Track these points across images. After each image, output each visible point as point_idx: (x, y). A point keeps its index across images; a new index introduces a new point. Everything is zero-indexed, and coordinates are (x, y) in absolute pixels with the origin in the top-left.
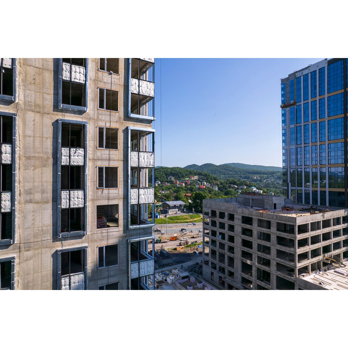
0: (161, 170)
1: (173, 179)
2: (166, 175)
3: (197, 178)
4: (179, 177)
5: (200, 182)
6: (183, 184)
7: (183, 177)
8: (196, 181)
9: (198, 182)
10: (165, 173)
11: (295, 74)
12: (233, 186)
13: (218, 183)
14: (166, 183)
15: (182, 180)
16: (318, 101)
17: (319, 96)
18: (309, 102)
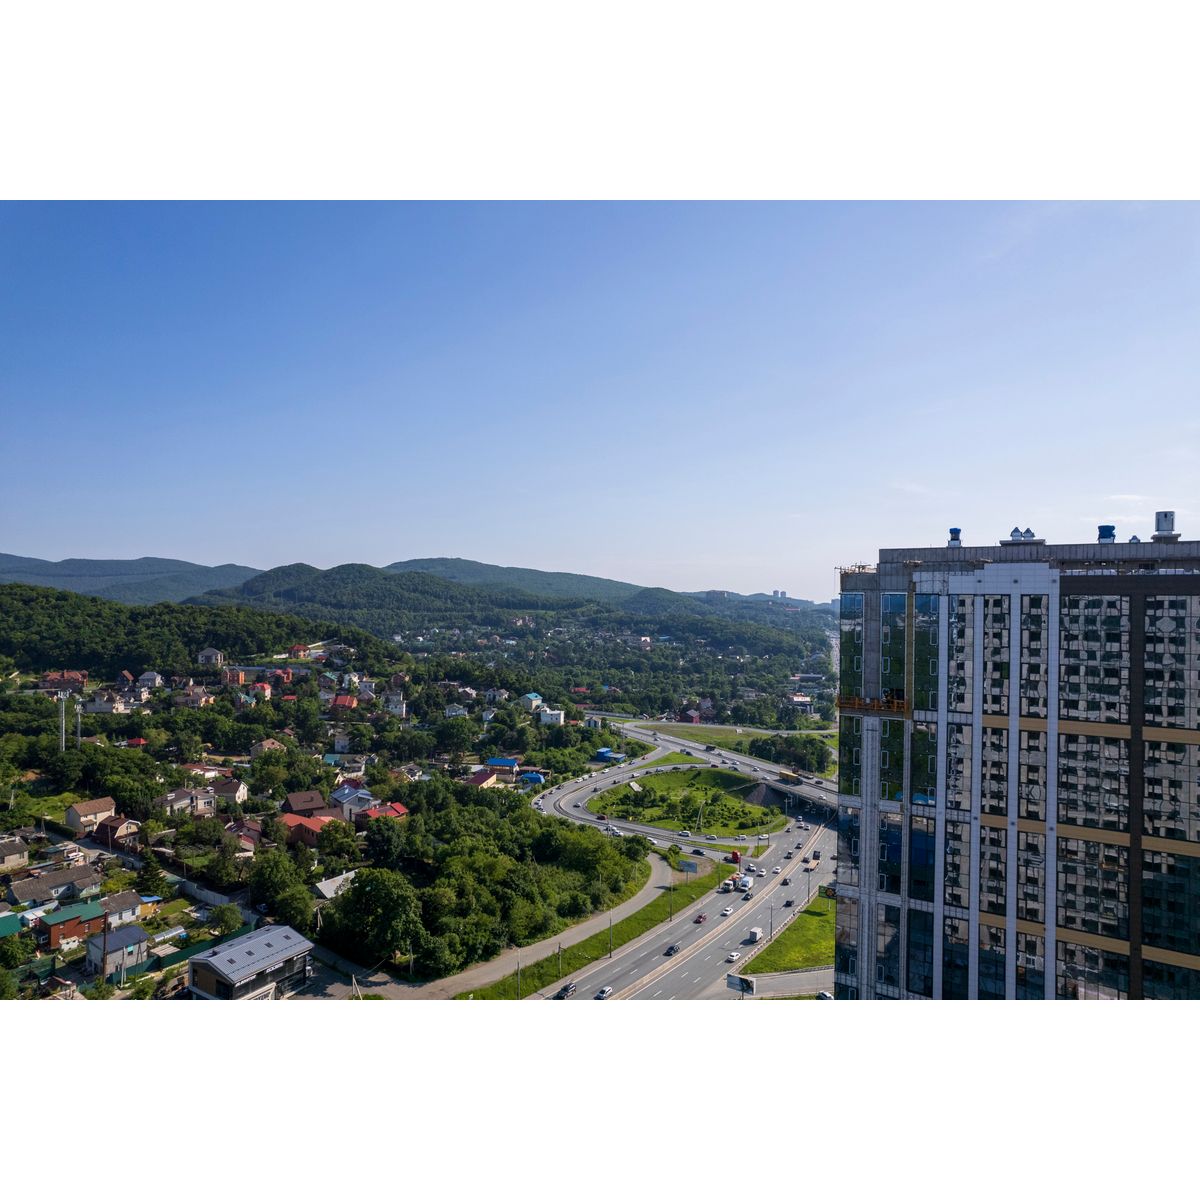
0: (166, 618)
1: (219, 660)
2: (189, 641)
3: (320, 652)
4: (246, 650)
5: (336, 670)
6: (266, 686)
7: (261, 648)
8: (319, 667)
9: (328, 674)
10: (185, 634)
11: (911, 575)
12: (460, 690)
13: (407, 679)
14: (191, 683)
15: (258, 665)
16: (1014, 736)
17: (1021, 716)
18: (971, 725)
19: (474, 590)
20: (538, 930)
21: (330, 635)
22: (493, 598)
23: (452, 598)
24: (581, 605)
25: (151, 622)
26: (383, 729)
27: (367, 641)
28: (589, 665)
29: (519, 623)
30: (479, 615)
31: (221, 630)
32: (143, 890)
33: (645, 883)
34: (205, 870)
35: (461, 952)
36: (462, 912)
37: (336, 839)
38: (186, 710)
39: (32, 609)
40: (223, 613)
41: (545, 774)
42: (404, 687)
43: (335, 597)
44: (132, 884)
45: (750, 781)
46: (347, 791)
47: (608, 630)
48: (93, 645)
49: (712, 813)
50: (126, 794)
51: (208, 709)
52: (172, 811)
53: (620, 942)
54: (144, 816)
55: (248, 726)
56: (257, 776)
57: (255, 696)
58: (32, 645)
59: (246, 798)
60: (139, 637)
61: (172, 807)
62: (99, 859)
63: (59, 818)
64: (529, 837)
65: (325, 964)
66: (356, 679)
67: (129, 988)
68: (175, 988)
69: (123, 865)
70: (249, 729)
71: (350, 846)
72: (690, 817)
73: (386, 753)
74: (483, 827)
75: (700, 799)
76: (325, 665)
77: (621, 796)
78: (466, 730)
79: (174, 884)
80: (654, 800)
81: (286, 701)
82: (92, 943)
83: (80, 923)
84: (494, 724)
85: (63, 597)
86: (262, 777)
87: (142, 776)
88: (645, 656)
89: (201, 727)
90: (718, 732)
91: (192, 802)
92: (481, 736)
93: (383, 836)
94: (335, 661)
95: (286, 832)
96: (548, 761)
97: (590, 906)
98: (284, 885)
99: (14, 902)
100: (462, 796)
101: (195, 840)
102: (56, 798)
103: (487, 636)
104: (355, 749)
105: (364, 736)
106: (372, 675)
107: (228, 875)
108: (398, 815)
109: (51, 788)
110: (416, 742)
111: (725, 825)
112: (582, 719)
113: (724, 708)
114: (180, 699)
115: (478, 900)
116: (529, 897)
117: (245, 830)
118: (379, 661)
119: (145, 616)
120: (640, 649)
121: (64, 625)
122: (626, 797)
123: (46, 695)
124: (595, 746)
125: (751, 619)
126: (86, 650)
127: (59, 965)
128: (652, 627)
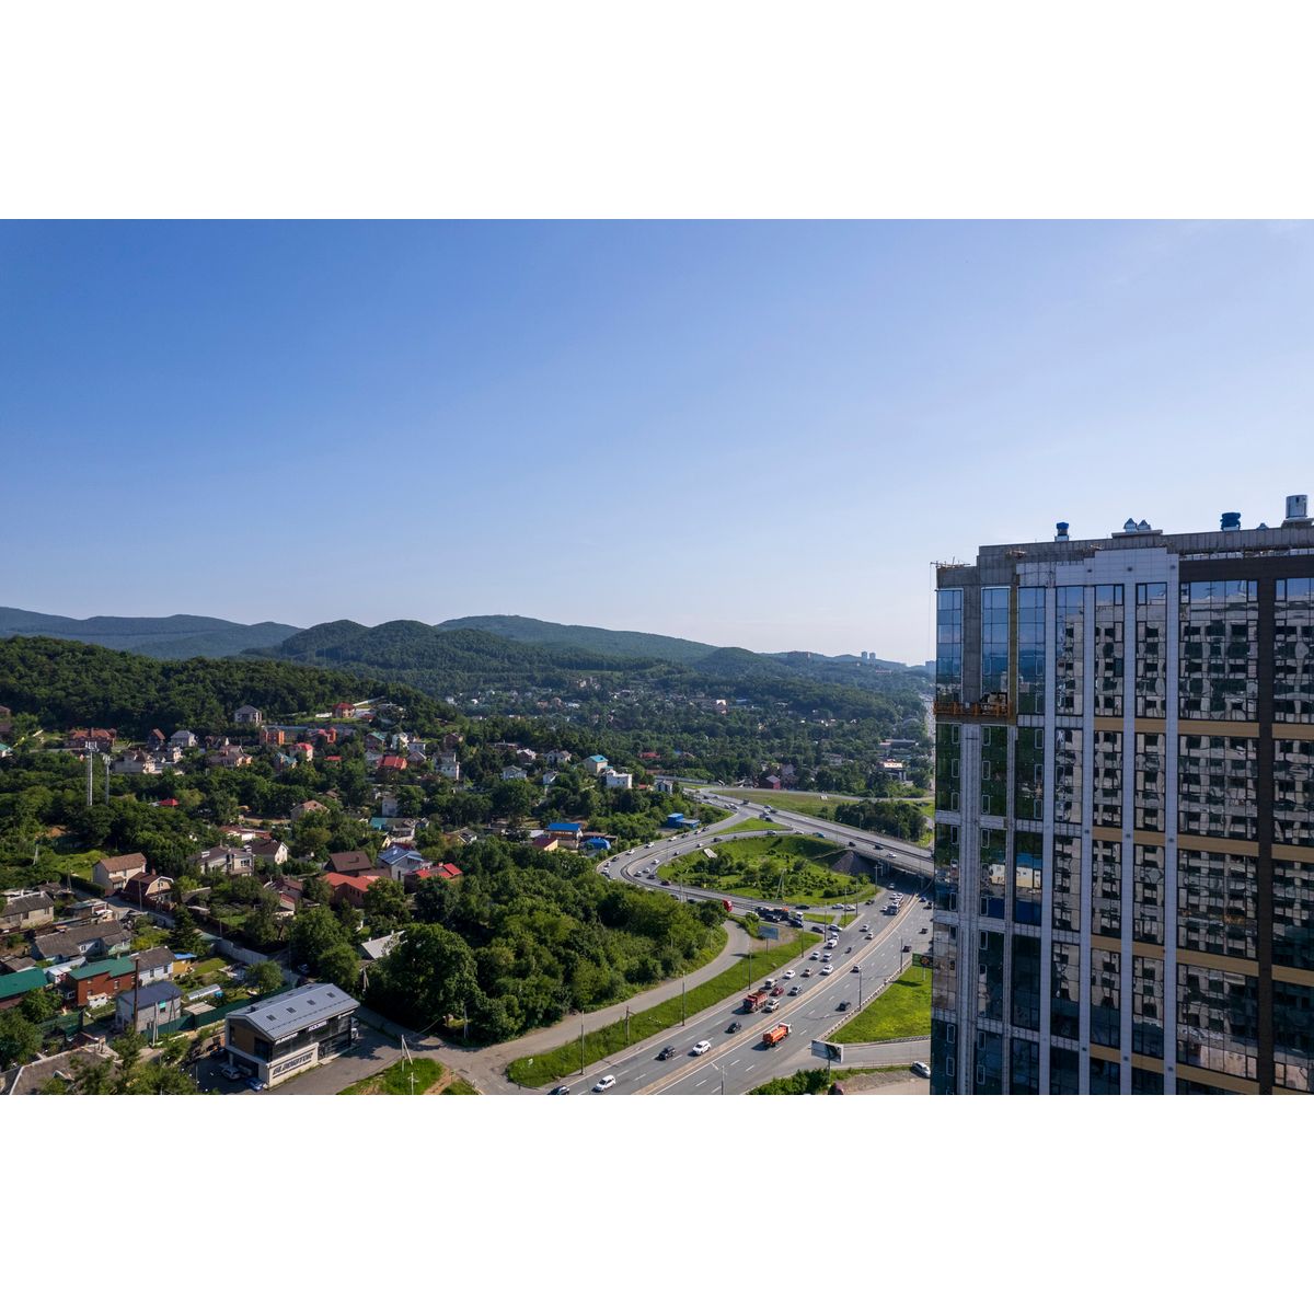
0: (201, 673)
1: (257, 718)
2: (225, 698)
3: (366, 711)
4: (286, 709)
5: (383, 730)
6: (308, 746)
7: (303, 706)
8: (366, 726)
9: (375, 734)
10: (220, 691)
11: (1014, 567)
12: (519, 752)
13: (461, 739)
14: (227, 743)
15: (299, 725)
16: (1129, 739)
17: (1136, 716)
18: (1082, 729)
19: (533, 648)
20: (604, 995)
21: (377, 693)
22: (554, 658)
23: (509, 657)
24: (651, 665)
25: (184, 677)
26: (435, 791)
27: (418, 700)
28: (659, 729)
29: (583, 685)
30: (538, 676)
31: (260, 686)
32: (176, 947)
33: (721, 950)
34: (241, 929)
35: (519, 1016)
36: (522, 973)
37: (384, 898)
38: (222, 770)
39: (56, 663)
40: (262, 669)
41: (611, 840)
42: (457, 748)
43: (382, 655)
44: (164, 941)
45: (836, 848)
46: (395, 852)
47: (680, 693)
48: (123, 702)
49: (794, 881)
50: (158, 852)
51: (244, 769)
52: (207, 869)
53: (693, 1009)
54: (177, 874)
55: (288, 787)
56: (298, 837)
57: (296, 756)
58: (58, 702)
59: (286, 859)
60: (172, 694)
61: (206, 865)
62: (129, 916)
63: (87, 875)
64: (595, 899)
65: (371, 1026)
66: (405, 740)
67: (162, 1046)
68: (210, 1048)
69: (154, 923)
70: (290, 790)
71: (399, 906)
72: (770, 886)
73: (437, 817)
74: (544, 889)
75: (781, 866)
76: (371, 725)
77: (694, 863)
78: (525, 794)
79: (210, 942)
80: (731, 868)
81: (330, 761)
82: (123, 999)
83: (110, 978)
84: (554, 788)
85: (90, 651)
86: (303, 839)
87: (174, 833)
88: (721, 720)
89: (238, 788)
90: (801, 799)
91: (228, 860)
92: (541, 801)
93: (435, 893)
94: (383, 721)
95: (329, 892)
96: (614, 825)
97: (660, 972)
98: (328, 944)
99: (39, 957)
100: (521, 859)
101: (232, 899)
102: (82, 856)
103: (548, 698)
104: (404, 812)
105: (414, 798)
106: (423, 735)
107: (267, 933)
108: (451, 876)
109: (78, 844)
110: (471, 805)
111: (809, 894)
112: (651, 784)
113: (807, 774)
114: (215, 759)
115: (538, 961)
116: (595, 959)
117: (285, 888)
118: (430, 721)
119: (177, 672)
120: (715, 713)
121: (91, 680)
122: (701, 864)
123: (72, 754)
124: (665, 811)
125: (837, 681)
126: (114, 707)
127: (86, 1022)
128: (728, 689)
